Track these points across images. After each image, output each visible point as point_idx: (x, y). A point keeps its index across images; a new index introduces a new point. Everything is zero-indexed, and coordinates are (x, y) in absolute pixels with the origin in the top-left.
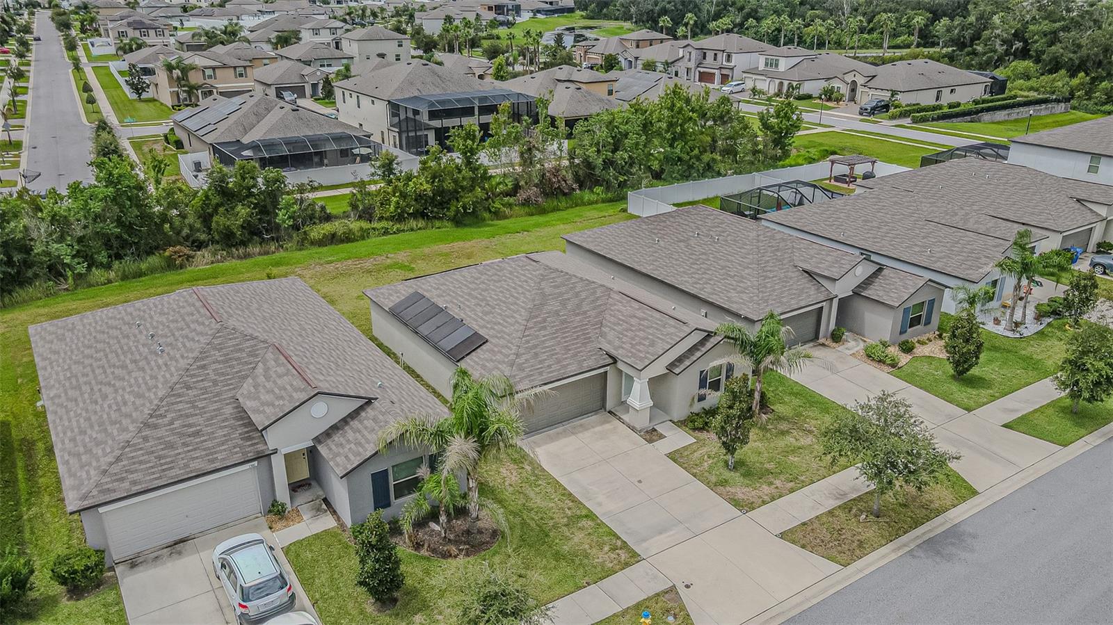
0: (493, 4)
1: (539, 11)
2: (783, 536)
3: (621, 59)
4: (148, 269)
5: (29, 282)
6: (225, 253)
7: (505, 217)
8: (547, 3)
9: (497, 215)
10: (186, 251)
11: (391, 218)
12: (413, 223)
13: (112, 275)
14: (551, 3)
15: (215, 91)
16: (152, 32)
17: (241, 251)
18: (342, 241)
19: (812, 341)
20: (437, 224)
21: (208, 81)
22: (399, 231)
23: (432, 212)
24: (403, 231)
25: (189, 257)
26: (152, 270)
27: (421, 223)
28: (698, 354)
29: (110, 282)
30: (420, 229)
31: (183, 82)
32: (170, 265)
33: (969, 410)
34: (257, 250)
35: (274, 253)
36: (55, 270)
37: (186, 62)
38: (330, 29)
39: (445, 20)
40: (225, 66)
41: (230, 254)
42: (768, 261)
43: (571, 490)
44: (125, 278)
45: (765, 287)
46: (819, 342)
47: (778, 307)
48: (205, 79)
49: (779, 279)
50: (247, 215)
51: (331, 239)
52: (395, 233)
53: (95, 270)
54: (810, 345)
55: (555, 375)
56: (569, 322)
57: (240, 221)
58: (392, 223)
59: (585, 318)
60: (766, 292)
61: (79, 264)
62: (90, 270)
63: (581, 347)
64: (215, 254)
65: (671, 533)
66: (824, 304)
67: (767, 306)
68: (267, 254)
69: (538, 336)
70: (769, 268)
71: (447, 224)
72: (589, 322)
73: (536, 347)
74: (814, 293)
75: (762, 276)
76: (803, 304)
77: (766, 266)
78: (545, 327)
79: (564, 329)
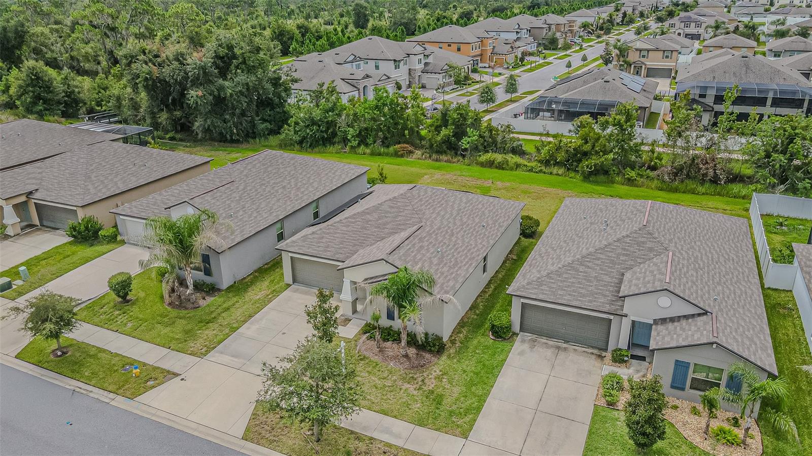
4: (384, 153)
5: (334, 144)
6: (428, 155)
7: (638, 186)
10: (410, 148)
11: (541, 162)
12: (555, 170)
13: (368, 151)
15: (644, 66)
17: (437, 156)
18: (497, 167)
19: (601, 349)
20: (572, 174)
22: (541, 171)
23: (571, 165)
24: (544, 172)
25: (411, 152)
26: (387, 155)
27: (561, 171)
29: (364, 154)
30: (558, 174)
32: (396, 154)
34: (446, 159)
35: (454, 162)
36: (345, 140)
40: (657, 50)
41: (430, 157)
42: (598, 259)
43: (257, 316)
44: (373, 154)
45: (559, 276)
46: (604, 354)
47: (545, 294)
48: (640, 58)
49: (586, 276)
50: (445, 135)
51: (490, 164)
52: (537, 172)
53: (362, 146)
54: (590, 350)
55: (314, 253)
56: (366, 229)
57: (439, 138)
58: (539, 165)
59: (379, 231)
60: (553, 279)
61: (355, 140)
62: (359, 145)
63: (351, 245)
64: (423, 154)
65: (236, 360)
66: (612, 317)
67: (536, 288)
68: (450, 162)
69: (339, 228)
70: (590, 264)
71: (579, 177)
72: (378, 234)
73: (328, 233)
74: (603, 302)
75: (571, 267)
76: (574, 303)
77: (590, 262)
78: (349, 226)
79: (358, 231)
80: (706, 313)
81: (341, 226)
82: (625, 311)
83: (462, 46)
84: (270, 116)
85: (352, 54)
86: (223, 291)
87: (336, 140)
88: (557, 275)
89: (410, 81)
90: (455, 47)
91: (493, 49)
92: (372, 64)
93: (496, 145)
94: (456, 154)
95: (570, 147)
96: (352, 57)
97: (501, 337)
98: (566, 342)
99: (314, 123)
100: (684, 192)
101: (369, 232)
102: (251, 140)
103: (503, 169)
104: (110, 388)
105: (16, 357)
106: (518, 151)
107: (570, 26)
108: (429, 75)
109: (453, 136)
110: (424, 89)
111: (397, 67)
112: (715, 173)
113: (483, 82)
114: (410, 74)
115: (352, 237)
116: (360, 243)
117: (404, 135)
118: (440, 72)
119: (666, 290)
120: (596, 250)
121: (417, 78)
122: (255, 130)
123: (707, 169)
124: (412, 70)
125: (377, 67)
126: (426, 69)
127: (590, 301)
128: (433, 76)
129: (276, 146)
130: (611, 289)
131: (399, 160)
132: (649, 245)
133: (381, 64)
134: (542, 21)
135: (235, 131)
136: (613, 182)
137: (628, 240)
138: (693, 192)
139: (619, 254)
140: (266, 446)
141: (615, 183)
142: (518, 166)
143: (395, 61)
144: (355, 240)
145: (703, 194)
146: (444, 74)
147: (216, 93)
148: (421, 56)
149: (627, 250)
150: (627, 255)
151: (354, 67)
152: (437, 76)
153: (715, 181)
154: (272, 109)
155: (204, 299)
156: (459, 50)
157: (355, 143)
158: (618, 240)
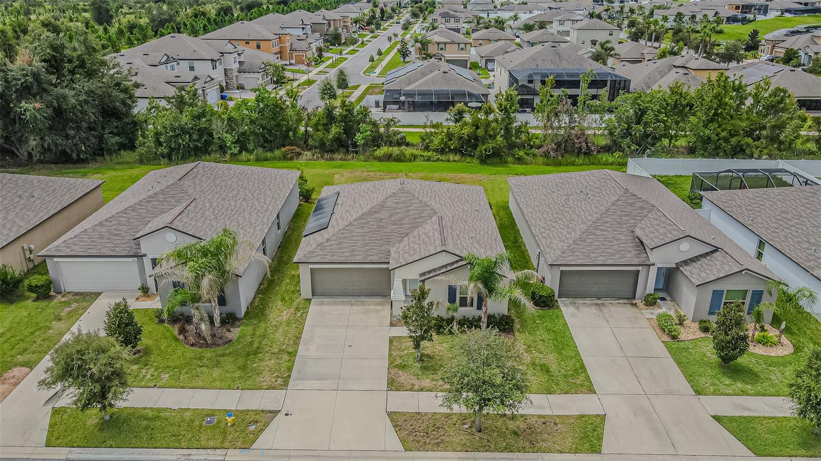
0: (741, 3)
1: (788, 11)
2: (390, 414)
3: (801, 53)
4: (270, 157)
6: (320, 155)
7: (526, 164)
8: (801, 4)
9: (520, 160)
10: (298, 150)
11: (436, 150)
12: (451, 157)
13: (252, 157)
14: (806, 4)
15: (443, 58)
16: (452, 20)
17: (330, 155)
18: (395, 160)
19: (628, 299)
20: (469, 159)
21: (440, 52)
22: (438, 160)
23: (466, 151)
24: (442, 160)
25: (299, 154)
26: (275, 159)
27: (457, 157)
28: (444, 270)
29: (249, 160)
30: (455, 161)
31: (423, 52)
32: (285, 158)
33: (698, 393)
34: (339, 157)
35: (349, 160)
36: (223, 148)
37: (428, 39)
38: (573, 21)
39: (676, 16)
40: (452, 43)
41: (322, 157)
42: (607, 222)
43: (304, 335)
44: (258, 160)
45: (584, 241)
46: (634, 302)
47: (582, 259)
48: (438, 50)
49: (606, 238)
50: (336, 133)
51: (388, 158)
52: (435, 161)
53: (244, 153)
54: (622, 301)
55: (342, 259)
56: (384, 228)
57: (331, 137)
58: (435, 154)
59: (399, 228)
60: (581, 245)
61: (235, 147)
62: (240, 152)
63: (377, 246)
64: (313, 155)
65: (325, 382)
66: (640, 268)
67: (571, 256)
68: (345, 160)
69: (354, 231)
70: (603, 228)
71: (476, 161)
72: (399, 231)
73: (345, 238)
74: (630, 256)
75: (589, 232)
76: (609, 262)
77: (601, 226)
78: (364, 227)
79: (376, 231)
80: (716, 250)
81: (355, 228)
82: (652, 261)
83: (262, 43)
84: (117, 127)
85: (165, 54)
86: (242, 319)
87: (213, 147)
88: (582, 241)
89: (226, 83)
90: (254, 44)
91: (291, 45)
92: (185, 65)
93: (382, 138)
94: (348, 151)
95: (463, 134)
96: (165, 58)
97: (548, 306)
98: (599, 299)
99: (184, 131)
100: (566, 165)
101: (387, 230)
102: (99, 158)
103: (402, 161)
104: (212, 444)
105: (47, 446)
106: (402, 142)
107: (344, 22)
108: (247, 75)
109: (344, 133)
110: (244, 91)
111: (214, 67)
112: (587, 145)
113: (296, 80)
114: (226, 75)
115: (373, 237)
116: (385, 242)
117: (288, 136)
118: (260, 71)
119: (688, 236)
120: (601, 215)
121: (235, 79)
122: (103, 146)
123: (580, 143)
124: (229, 69)
125: (192, 69)
126: (242, 68)
127: (621, 258)
128: (251, 75)
129: (135, 162)
130: (631, 245)
131: (289, 163)
132: (638, 204)
133: (196, 64)
134: (322, 17)
135: (83, 148)
136: (506, 162)
137: (620, 203)
138: (573, 164)
139: (620, 216)
140: (436, 449)
141: (507, 163)
142: (415, 157)
143: (212, 60)
144: (378, 240)
145: (581, 165)
146: (262, 73)
147: (55, 103)
148: (236, 55)
149: (625, 211)
150: (627, 215)
151: (169, 68)
152: (256, 75)
153: (588, 153)
154: (120, 119)
155: (229, 331)
156: (258, 47)
157: (236, 151)
158: (613, 204)
